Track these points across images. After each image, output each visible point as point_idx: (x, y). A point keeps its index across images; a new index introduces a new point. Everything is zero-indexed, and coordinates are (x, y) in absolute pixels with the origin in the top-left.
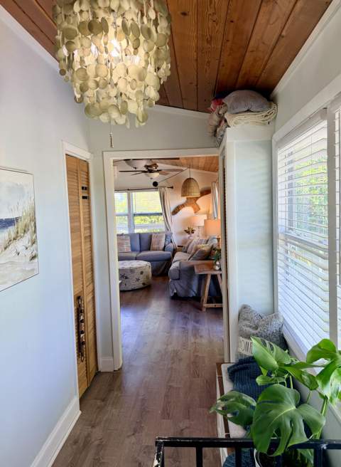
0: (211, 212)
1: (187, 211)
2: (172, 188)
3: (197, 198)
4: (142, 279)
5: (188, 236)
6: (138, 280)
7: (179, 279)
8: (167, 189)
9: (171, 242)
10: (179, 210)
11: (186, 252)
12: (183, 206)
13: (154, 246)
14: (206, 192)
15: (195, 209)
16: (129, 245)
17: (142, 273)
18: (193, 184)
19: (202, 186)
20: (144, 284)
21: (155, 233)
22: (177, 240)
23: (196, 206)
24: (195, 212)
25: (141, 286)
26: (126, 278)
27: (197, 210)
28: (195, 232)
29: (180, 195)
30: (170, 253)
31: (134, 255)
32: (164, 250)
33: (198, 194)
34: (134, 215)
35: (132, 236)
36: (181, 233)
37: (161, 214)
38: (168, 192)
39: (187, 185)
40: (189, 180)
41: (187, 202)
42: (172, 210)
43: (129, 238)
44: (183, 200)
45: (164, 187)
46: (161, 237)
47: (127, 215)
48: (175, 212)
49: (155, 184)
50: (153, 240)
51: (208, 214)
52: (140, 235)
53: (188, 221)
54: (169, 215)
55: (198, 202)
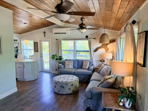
0: (115, 52)
1: (102, 51)
2: (95, 39)
3: (108, 44)
4: (72, 88)
5: (101, 63)
6: (70, 89)
7: (91, 99)
8: (92, 39)
9: (93, 65)
10: (98, 50)
11: (99, 73)
12: (100, 48)
13: (84, 67)
14: (113, 41)
15: (106, 50)
16: (73, 65)
17: (72, 85)
18: (106, 37)
19: (111, 38)
20: (73, 91)
21: (85, 60)
22: (95, 64)
23: (106, 48)
24: (106, 51)
25: (72, 92)
26: (63, 88)
27: (107, 50)
28: (105, 61)
29: (99, 42)
30: (91, 72)
31: (73, 71)
32: (88, 69)
33: (108, 42)
34: (76, 51)
35: (74, 61)
36: (98, 61)
37: (89, 51)
38: (93, 41)
39: (102, 37)
40: (104, 34)
41: (102, 46)
42: (94, 50)
43: (73, 62)
44: (100, 45)
45: (91, 38)
46: (88, 63)
47: (73, 51)
48: (95, 51)
49: (87, 37)
50: (84, 64)
51: (113, 52)
52: (78, 60)
53: (102, 55)
54: (92, 52)
55: (108, 46)
